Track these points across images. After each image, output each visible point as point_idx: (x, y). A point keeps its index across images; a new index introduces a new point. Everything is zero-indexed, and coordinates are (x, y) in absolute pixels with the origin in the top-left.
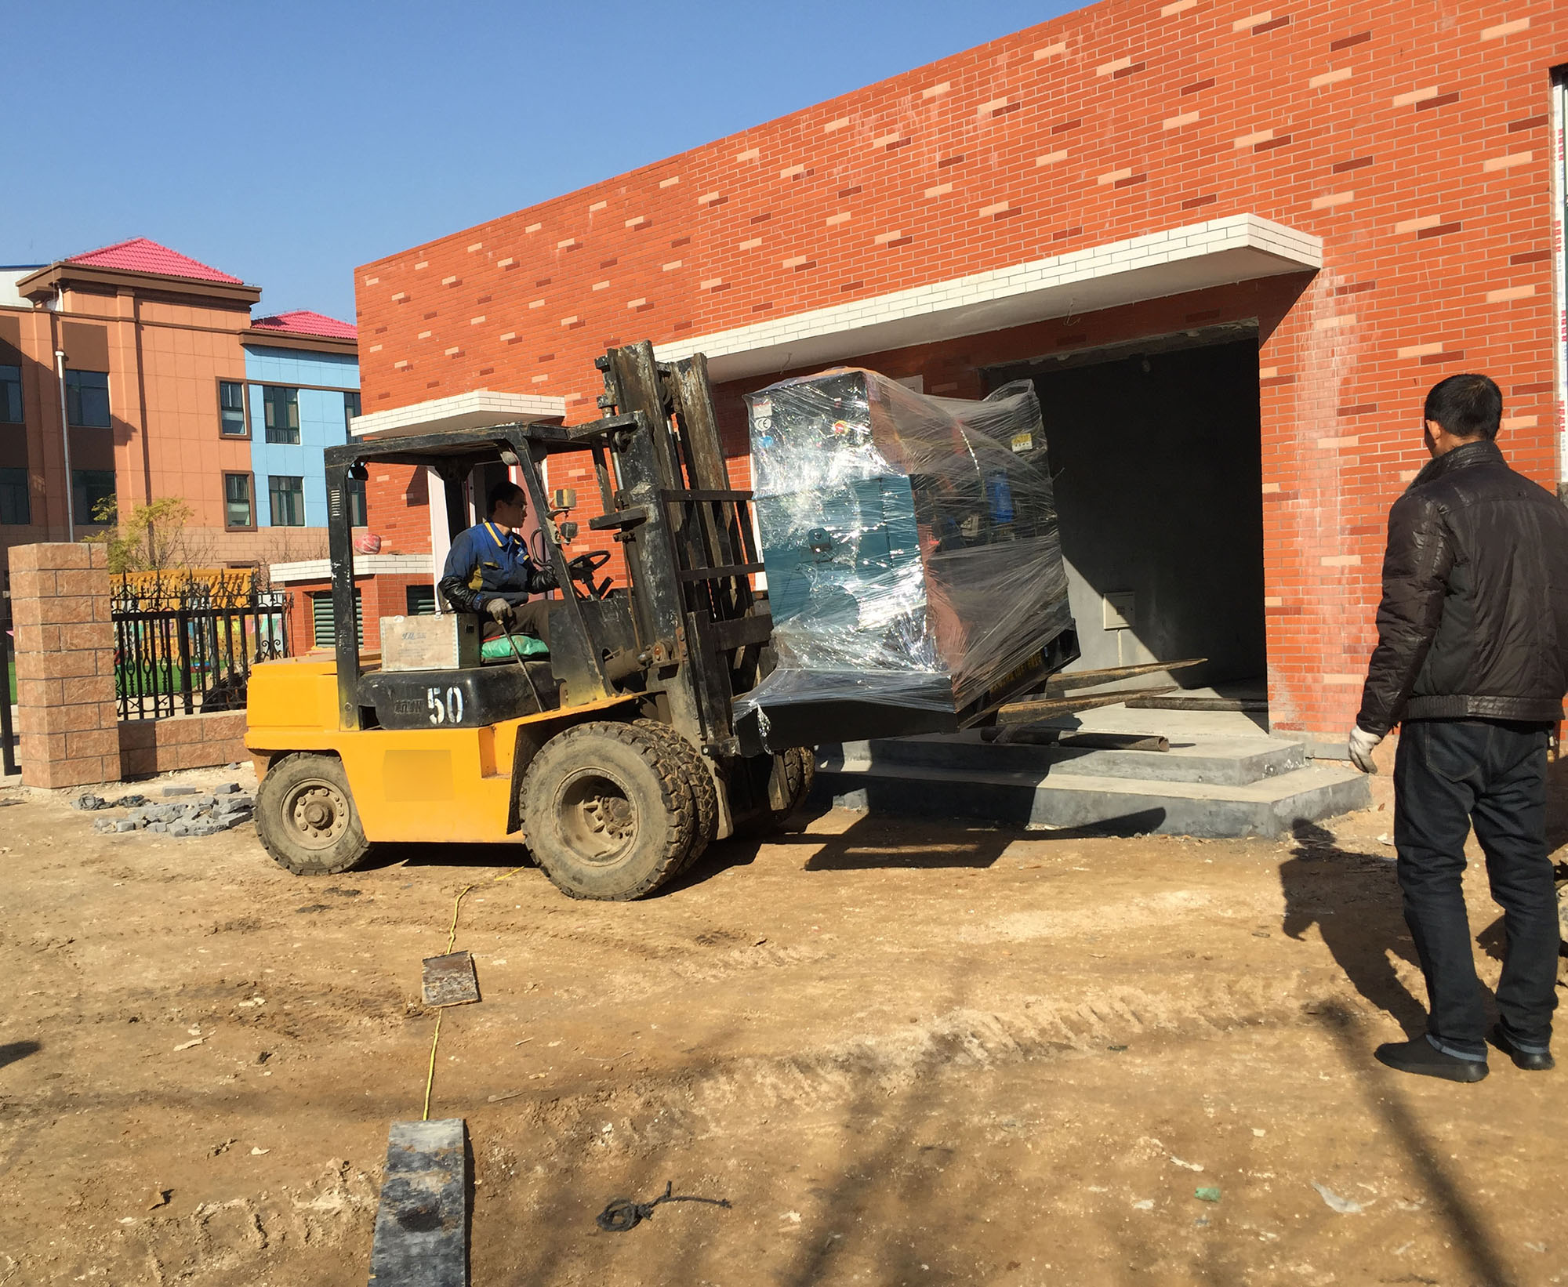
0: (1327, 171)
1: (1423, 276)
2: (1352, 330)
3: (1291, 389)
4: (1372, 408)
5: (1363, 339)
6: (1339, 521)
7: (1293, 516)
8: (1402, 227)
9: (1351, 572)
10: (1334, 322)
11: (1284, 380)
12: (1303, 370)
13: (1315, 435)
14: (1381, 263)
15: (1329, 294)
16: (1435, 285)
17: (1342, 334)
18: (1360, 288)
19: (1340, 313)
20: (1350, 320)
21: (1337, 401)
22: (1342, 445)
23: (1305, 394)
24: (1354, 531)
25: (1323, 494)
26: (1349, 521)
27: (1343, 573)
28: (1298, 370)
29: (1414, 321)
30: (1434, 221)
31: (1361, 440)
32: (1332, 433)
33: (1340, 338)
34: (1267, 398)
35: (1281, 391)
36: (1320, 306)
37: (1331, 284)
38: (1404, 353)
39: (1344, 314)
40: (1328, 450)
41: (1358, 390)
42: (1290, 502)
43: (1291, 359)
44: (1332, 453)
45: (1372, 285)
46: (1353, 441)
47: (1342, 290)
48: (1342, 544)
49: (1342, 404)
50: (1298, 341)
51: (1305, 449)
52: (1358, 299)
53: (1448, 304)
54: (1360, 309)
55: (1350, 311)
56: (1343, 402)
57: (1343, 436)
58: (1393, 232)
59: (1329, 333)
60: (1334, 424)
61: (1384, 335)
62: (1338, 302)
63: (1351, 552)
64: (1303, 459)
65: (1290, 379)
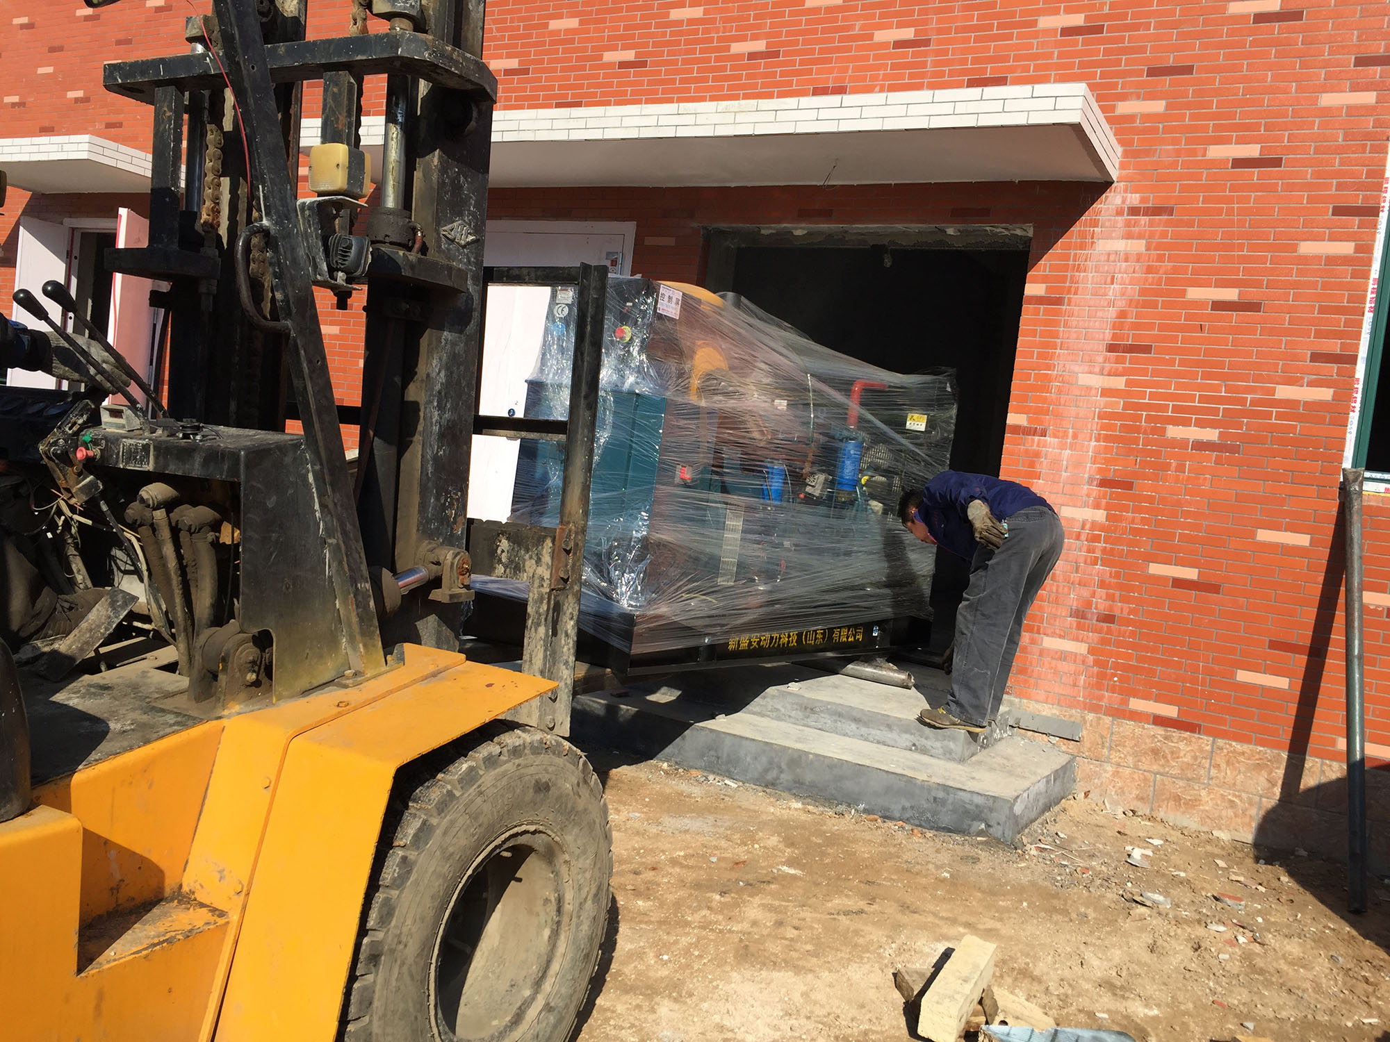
0: (1140, 73)
1: (1230, 211)
2: (1139, 258)
3: (1058, 313)
4: (1147, 349)
5: (1149, 270)
6: (1089, 469)
7: (1037, 454)
8: (1216, 152)
9: (1092, 529)
10: (1120, 245)
11: (1052, 301)
12: (1076, 293)
13: (1076, 368)
14: (1184, 188)
15: (1119, 212)
16: (1241, 223)
17: (1126, 260)
18: (1156, 211)
19: (1128, 236)
20: (1139, 246)
21: (1108, 334)
22: (1107, 386)
23: (1073, 321)
24: (1104, 483)
25: (1075, 436)
26: (1100, 471)
27: (1083, 528)
28: (1069, 292)
29: (1211, 260)
30: (1253, 151)
31: (1128, 383)
32: (1097, 369)
33: (1124, 264)
34: (1029, 318)
35: (1046, 312)
36: (1107, 224)
37: (1123, 202)
38: (1194, 293)
39: (1132, 238)
40: (1089, 388)
41: (1135, 326)
42: (1036, 438)
43: (1063, 280)
44: (1093, 392)
45: (1170, 211)
46: (1119, 383)
47: (1134, 211)
48: (1088, 496)
49: (1112, 340)
50: (1075, 260)
51: (1063, 382)
52: (1151, 224)
53: (1252, 248)
54: (1152, 235)
55: (1140, 236)
56: (1114, 336)
57: (1109, 375)
58: (1204, 155)
59: (1112, 258)
60: (1100, 359)
61: (1175, 270)
62: (1128, 224)
63: (1097, 506)
64: (1060, 391)
65: (1059, 301)
